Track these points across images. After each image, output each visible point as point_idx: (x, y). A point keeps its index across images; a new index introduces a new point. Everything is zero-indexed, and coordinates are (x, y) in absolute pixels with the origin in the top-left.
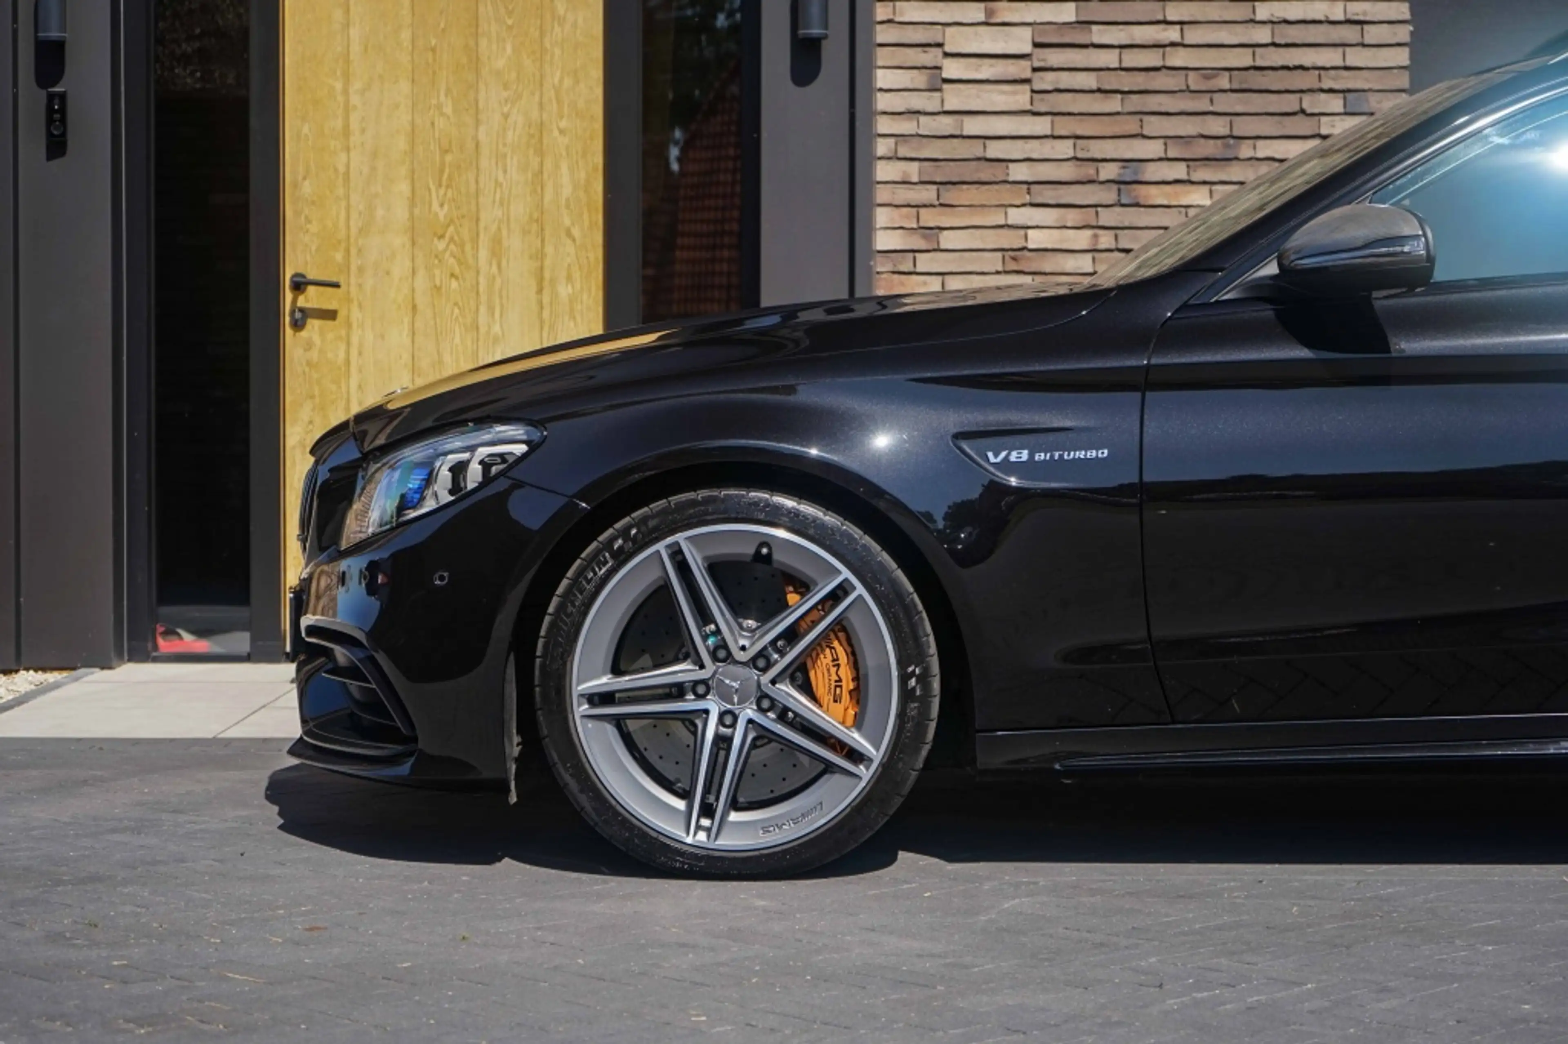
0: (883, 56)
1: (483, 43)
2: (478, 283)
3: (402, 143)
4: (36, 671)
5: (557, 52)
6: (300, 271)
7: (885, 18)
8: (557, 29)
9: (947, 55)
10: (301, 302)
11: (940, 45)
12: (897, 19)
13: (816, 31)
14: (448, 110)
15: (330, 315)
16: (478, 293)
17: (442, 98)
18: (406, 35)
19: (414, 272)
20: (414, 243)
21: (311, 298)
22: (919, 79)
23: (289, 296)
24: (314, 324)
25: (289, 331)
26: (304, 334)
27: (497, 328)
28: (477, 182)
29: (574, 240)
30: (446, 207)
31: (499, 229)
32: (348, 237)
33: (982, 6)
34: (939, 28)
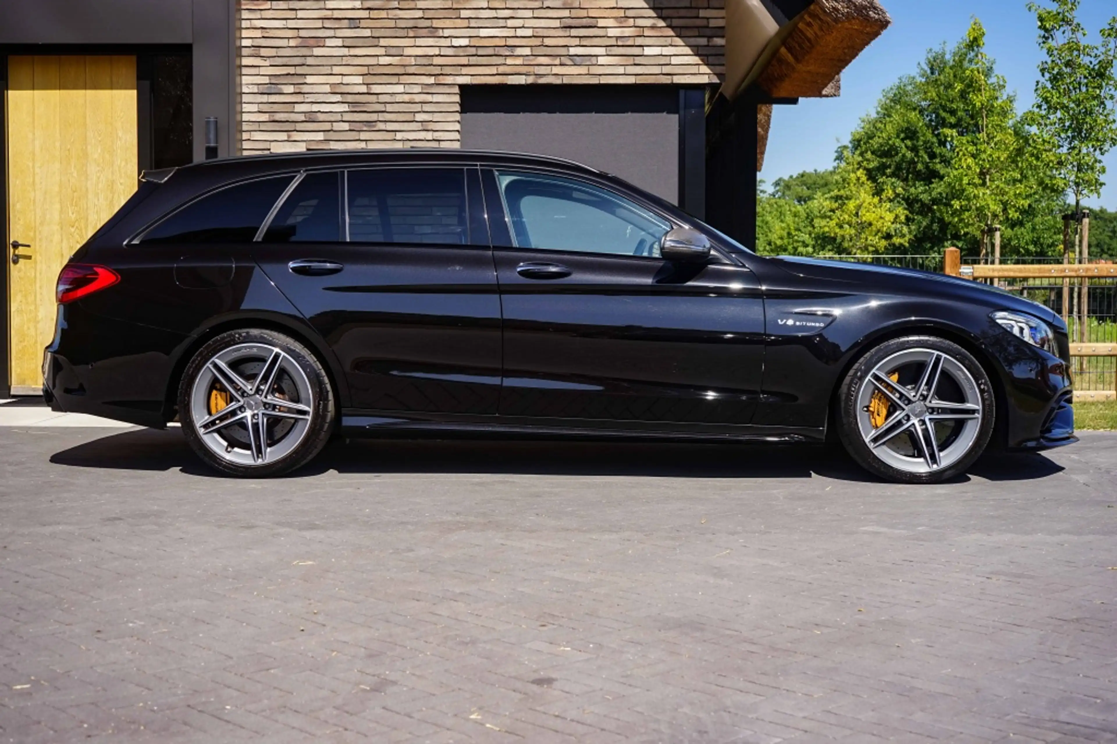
1: (89, 147)
3: (56, 189)
5: (119, 151)
6: (15, 240)
7: (247, 138)
8: (119, 142)
9: (271, 153)
10: (17, 252)
11: (269, 150)
12: (252, 139)
13: (212, 145)
14: (75, 175)
15: (29, 257)
17: (73, 170)
18: (58, 144)
19: (62, 240)
20: (62, 229)
21: (21, 251)
23: (12, 250)
24: (21, 261)
25: (12, 264)
26: (18, 265)
28: (87, 204)
30: (74, 215)
32: (35, 227)
33: (286, 133)
34: (268, 142)
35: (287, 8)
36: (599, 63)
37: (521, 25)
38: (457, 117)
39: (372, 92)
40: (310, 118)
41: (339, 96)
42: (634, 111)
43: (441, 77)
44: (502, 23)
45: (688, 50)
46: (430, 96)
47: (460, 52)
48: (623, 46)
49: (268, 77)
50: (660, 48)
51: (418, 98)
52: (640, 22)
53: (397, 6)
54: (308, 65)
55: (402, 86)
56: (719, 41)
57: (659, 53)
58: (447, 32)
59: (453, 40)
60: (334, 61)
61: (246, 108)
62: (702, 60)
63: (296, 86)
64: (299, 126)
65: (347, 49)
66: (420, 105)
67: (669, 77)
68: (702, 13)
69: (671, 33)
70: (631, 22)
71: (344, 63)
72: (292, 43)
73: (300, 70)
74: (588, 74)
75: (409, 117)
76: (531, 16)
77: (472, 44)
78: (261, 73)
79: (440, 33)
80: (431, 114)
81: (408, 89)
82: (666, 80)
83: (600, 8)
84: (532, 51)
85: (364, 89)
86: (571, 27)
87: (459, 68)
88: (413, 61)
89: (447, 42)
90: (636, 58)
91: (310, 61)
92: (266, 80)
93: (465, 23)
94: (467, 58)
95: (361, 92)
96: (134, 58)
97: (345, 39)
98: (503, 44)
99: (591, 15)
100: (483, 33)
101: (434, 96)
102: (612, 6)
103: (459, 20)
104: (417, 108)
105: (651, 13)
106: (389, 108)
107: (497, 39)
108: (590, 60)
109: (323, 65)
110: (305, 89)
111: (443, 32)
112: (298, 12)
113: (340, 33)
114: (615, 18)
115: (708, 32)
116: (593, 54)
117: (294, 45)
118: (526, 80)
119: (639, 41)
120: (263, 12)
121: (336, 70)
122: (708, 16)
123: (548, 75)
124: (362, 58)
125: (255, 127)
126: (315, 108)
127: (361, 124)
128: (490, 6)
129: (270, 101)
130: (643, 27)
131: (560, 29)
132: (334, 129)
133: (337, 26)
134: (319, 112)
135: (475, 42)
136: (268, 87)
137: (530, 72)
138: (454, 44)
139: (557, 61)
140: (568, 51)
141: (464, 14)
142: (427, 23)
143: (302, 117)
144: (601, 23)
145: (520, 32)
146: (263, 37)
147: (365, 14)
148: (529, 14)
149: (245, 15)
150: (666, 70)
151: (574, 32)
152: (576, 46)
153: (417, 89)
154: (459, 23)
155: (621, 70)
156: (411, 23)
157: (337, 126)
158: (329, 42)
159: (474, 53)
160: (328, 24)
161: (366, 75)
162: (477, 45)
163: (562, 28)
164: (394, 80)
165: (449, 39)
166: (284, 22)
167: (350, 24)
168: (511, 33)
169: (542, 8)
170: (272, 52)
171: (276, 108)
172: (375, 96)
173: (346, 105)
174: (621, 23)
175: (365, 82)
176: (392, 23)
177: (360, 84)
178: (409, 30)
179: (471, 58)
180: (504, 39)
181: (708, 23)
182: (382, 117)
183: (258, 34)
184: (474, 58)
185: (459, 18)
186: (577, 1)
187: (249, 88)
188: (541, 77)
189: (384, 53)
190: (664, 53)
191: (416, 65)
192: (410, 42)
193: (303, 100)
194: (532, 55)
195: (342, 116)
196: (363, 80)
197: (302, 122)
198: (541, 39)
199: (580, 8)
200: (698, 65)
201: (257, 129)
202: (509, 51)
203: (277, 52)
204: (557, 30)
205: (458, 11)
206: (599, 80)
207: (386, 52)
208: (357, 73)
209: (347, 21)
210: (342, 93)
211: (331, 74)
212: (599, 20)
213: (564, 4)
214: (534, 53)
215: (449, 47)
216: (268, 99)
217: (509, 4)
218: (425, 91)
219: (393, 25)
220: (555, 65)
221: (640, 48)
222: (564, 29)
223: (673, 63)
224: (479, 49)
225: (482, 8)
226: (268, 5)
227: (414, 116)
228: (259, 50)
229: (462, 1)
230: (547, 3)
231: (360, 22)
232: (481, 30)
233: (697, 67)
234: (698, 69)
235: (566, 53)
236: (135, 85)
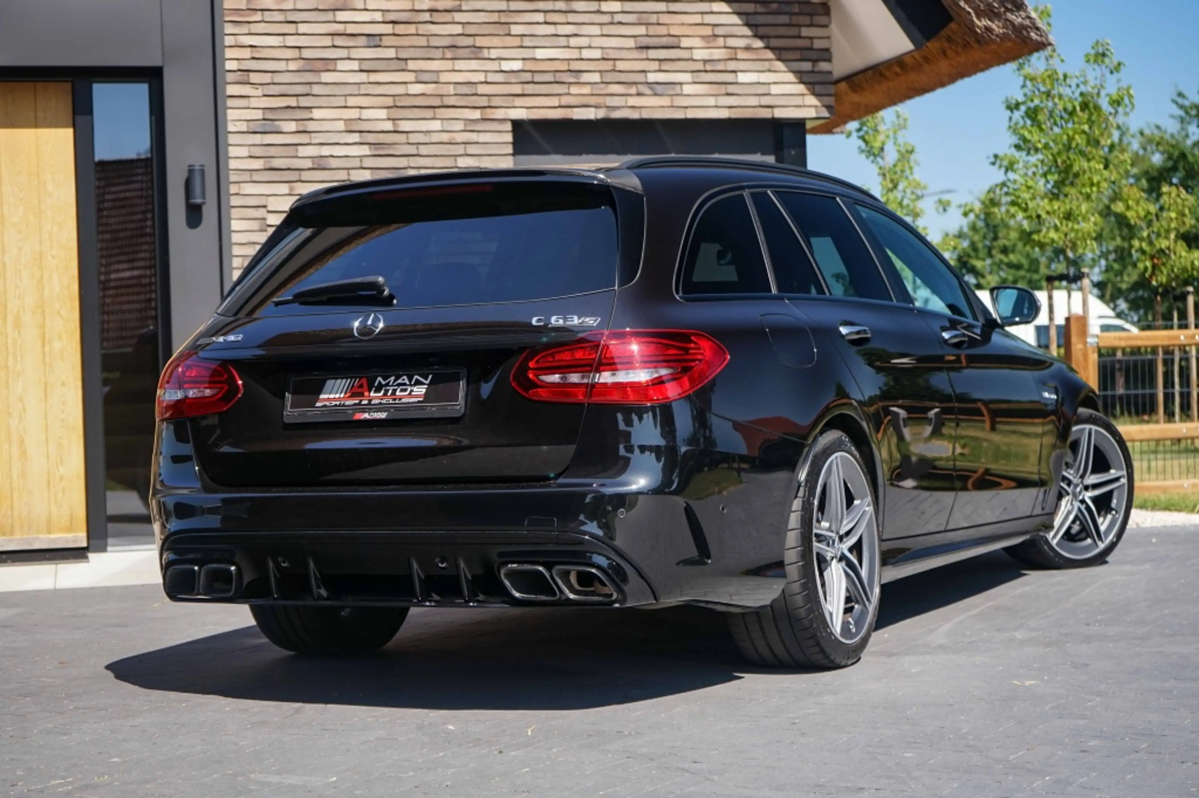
0: (234, 213)
1: (6, 208)
2: (7, 342)
5: (49, 212)
7: (235, 192)
8: (48, 200)
9: (269, 212)
11: (265, 207)
12: (242, 192)
13: (198, 201)
16: (7, 348)
22: (255, 225)
27: (19, 367)
29: (62, 317)
31: (18, 312)
33: (287, 185)
34: (264, 197)
35: (283, 20)
36: (685, 93)
37: (587, 45)
38: (510, 161)
39: (400, 129)
40: (319, 165)
41: (357, 135)
42: (721, 152)
43: (489, 110)
44: (563, 41)
45: (791, 77)
46: (476, 134)
47: (513, 78)
48: (712, 71)
49: (261, 111)
50: (756, 74)
51: (460, 137)
52: (731, 42)
53: (429, 19)
54: (314, 95)
55: (439, 122)
56: (824, 66)
57: (756, 81)
58: (494, 54)
59: (503, 63)
60: (349, 90)
61: (233, 151)
62: (808, 89)
63: (299, 123)
64: (306, 176)
65: (365, 74)
66: (463, 146)
67: (769, 110)
68: (805, 32)
69: (770, 55)
70: (721, 41)
71: (362, 92)
72: (293, 66)
73: (304, 102)
75: (448, 162)
76: (599, 33)
77: (527, 68)
78: (252, 106)
79: (485, 53)
80: (477, 158)
81: (449, 126)
82: (766, 114)
83: (683, 24)
84: (601, 78)
85: (388, 126)
86: (648, 48)
87: (511, 98)
88: (451, 89)
89: (494, 65)
90: (729, 86)
91: (316, 90)
92: (259, 115)
93: (517, 41)
94: (520, 86)
95: (385, 129)
96: (68, 86)
97: (362, 61)
98: (566, 68)
99: (672, 32)
100: (540, 54)
101: (481, 134)
102: (697, 22)
103: (509, 38)
104: (460, 149)
105: (747, 31)
106: (423, 150)
107: (558, 62)
108: (674, 89)
109: (335, 96)
110: (312, 126)
112: (300, 25)
113: (355, 54)
114: (702, 37)
115: (814, 55)
116: (676, 81)
117: (295, 68)
118: (596, 114)
119: (732, 65)
120: (252, 25)
121: (351, 101)
122: (811, 35)
123: (623, 107)
124: (387, 86)
125: (247, 177)
127: (387, 171)
128: (548, 20)
129: (265, 142)
130: (735, 48)
131: (635, 50)
132: (352, 178)
133: (351, 44)
134: (332, 156)
135: (529, 66)
136: (262, 125)
137: (600, 104)
138: (504, 68)
139: (633, 90)
140: (646, 77)
141: (516, 30)
142: (469, 41)
143: (309, 164)
144: (685, 42)
145: (586, 54)
146: (253, 58)
147: (388, 29)
148: (595, 30)
149: (229, 29)
150: (765, 101)
151: (653, 54)
152: (656, 71)
153: (460, 126)
154: (509, 41)
155: (711, 101)
156: (446, 42)
157: (355, 175)
158: (341, 65)
159: (530, 79)
160: (339, 41)
161: (391, 107)
162: (533, 69)
164: (429, 113)
165: (497, 62)
166: (281, 38)
167: (368, 41)
168: (575, 54)
169: (612, 23)
170: (266, 78)
171: (272, 151)
172: (404, 135)
173: (366, 147)
174: (709, 42)
175: (392, 117)
176: (423, 41)
177: (383, 120)
178: (446, 50)
179: (526, 86)
180: (566, 62)
181: (812, 43)
182: (413, 162)
183: (246, 53)
184: (531, 86)
185: (509, 35)
186: (655, 16)
187: (235, 125)
188: (615, 110)
189: (414, 80)
190: (761, 81)
191: (456, 95)
192: (447, 65)
193: (308, 142)
194: (602, 83)
195: (361, 161)
196: (388, 114)
197: (309, 169)
198: (612, 62)
199: (659, 24)
200: (803, 95)
201: (248, 179)
202: (573, 77)
203: (272, 78)
204: (631, 51)
205: (506, 26)
206: (685, 113)
207: (416, 77)
208: (380, 105)
209: (364, 38)
210: (361, 132)
211: (346, 107)
212: (682, 39)
213: (639, 19)
214: (605, 80)
215: (497, 72)
216: (262, 140)
217: (572, 18)
218: (468, 128)
219: (425, 44)
220: (631, 95)
221: (733, 75)
222: (640, 50)
223: (773, 92)
224: (535, 74)
225: (538, 23)
226: (258, 17)
227: (456, 160)
228: (248, 76)
229: (512, 14)
230: (618, 18)
231: (381, 40)
232: (537, 50)
233: (801, 97)
234: (803, 100)
235: (643, 80)
236: (71, 122)
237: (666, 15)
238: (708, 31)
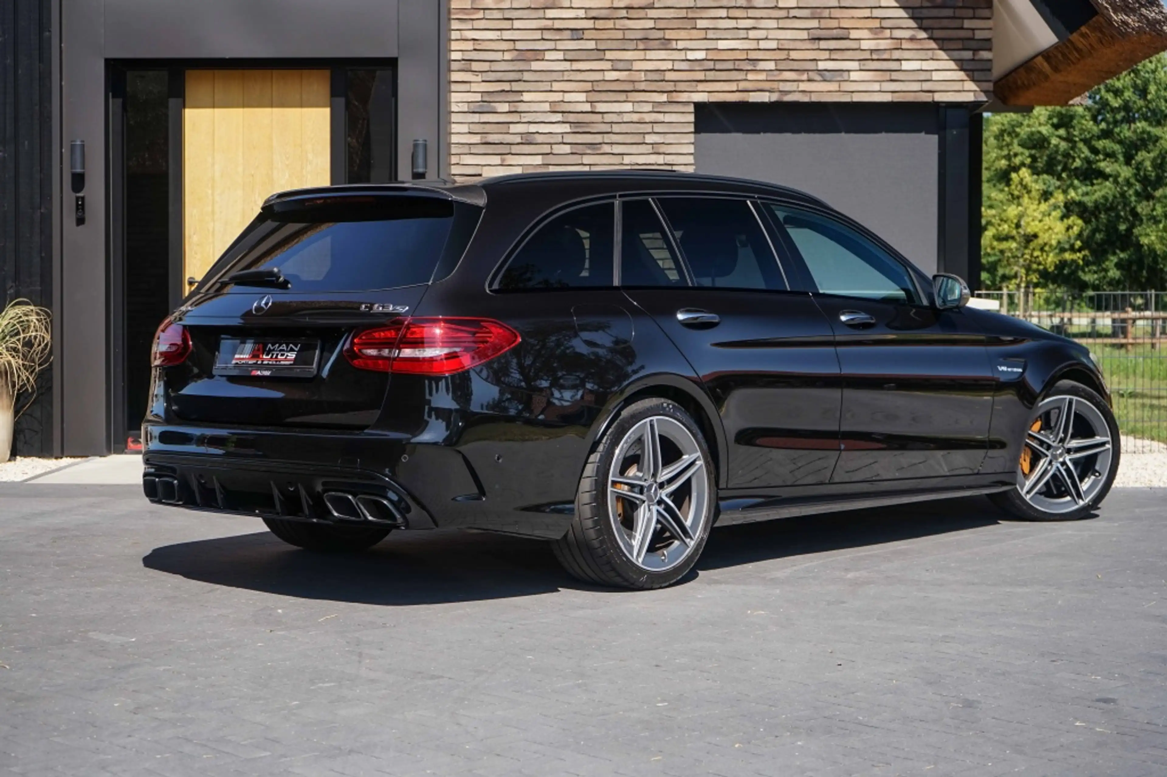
1: (275, 172)
4: (71, 457)
5: (309, 176)
6: (192, 276)
7: (455, 162)
8: (309, 166)
11: (480, 175)
12: (462, 163)
13: (421, 170)
18: (240, 169)
23: (187, 287)
33: (499, 157)
34: (480, 167)
35: (502, 17)
36: (851, 79)
37: (764, 37)
38: (691, 138)
39: (597, 110)
40: (527, 140)
41: (560, 115)
42: (887, 131)
43: (674, 94)
44: (742, 34)
45: (952, 65)
46: (662, 114)
47: (697, 66)
48: (878, 60)
49: (480, 95)
50: (920, 62)
51: (648, 118)
52: (897, 33)
53: (626, 15)
54: (524, 81)
55: (631, 104)
56: (985, 55)
57: (919, 68)
58: (681, 45)
59: (689, 52)
60: (555, 76)
61: (455, 128)
62: (968, 75)
63: (511, 104)
64: (515, 149)
65: (569, 63)
66: (651, 125)
67: (930, 94)
68: (967, 24)
69: (933, 45)
70: (887, 33)
71: (565, 79)
72: (508, 56)
73: (516, 87)
74: (839, 91)
75: (637, 139)
76: (776, 26)
77: (709, 57)
78: (472, 90)
79: (674, 45)
80: (662, 135)
81: (638, 108)
82: (926, 98)
83: (853, 18)
84: (776, 66)
85: (587, 107)
86: (820, 39)
87: (694, 84)
88: (642, 76)
89: (681, 55)
90: (893, 73)
91: (527, 76)
92: (478, 97)
93: (702, 34)
94: (703, 73)
95: (584, 110)
97: (567, 52)
98: (745, 57)
99: (842, 25)
100: (722, 45)
101: (666, 115)
102: (866, 16)
103: (695, 31)
104: (648, 128)
105: (912, 23)
106: (616, 128)
107: (737, 52)
108: (841, 75)
109: (542, 81)
110: (522, 107)
111: (677, 44)
112: (515, 21)
114: (870, 29)
115: (973, 45)
116: (845, 69)
117: (509, 58)
118: (769, 97)
119: (896, 55)
120: (475, 22)
121: (556, 86)
122: (973, 27)
123: (794, 91)
124: (587, 73)
125: (466, 149)
126: (533, 128)
127: (584, 146)
128: (730, 16)
129: (482, 121)
130: (901, 39)
131: (808, 41)
132: (555, 152)
133: (558, 38)
134: (537, 133)
135: (712, 55)
136: (481, 106)
137: (774, 89)
138: (689, 58)
139: (805, 77)
140: (817, 65)
141: (701, 24)
142: (659, 34)
143: (518, 139)
144: (854, 34)
145: (763, 45)
146: (475, 50)
147: (589, 24)
148: (773, 24)
149: (455, 25)
150: (926, 86)
151: (823, 44)
152: (826, 60)
153: (648, 107)
154: (695, 34)
155: (876, 87)
156: (639, 35)
157: (557, 149)
158: (548, 55)
159: (712, 67)
160: (547, 35)
161: (590, 91)
162: (715, 58)
163: (809, 39)
164: (622, 97)
165: (684, 52)
166: (499, 33)
167: (572, 34)
168: (753, 45)
169: (787, 18)
170: (485, 66)
171: (488, 128)
172: (600, 115)
173: (568, 125)
174: (876, 34)
175: (589, 100)
176: (619, 35)
177: (583, 102)
178: (639, 42)
179: (708, 73)
180: (745, 52)
181: (974, 34)
182: (607, 138)
183: (470, 46)
184: (712, 73)
185: (695, 28)
186: (828, 10)
187: (458, 106)
188: (786, 95)
189: (610, 68)
190: (923, 68)
191: (646, 81)
192: (640, 55)
193: (519, 120)
194: (777, 70)
195: (563, 137)
196: (587, 97)
197: (518, 144)
198: (786, 52)
199: (831, 18)
200: (963, 81)
201: (467, 151)
202: (751, 65)
203: (490, 67)
204: (804, 42)
205: (693, 21)
206: (852, 97)
207: (612, 66)
208: (580, 90)
209: (569, 32)
210: (563, 112)
211: (551, 91)
212: (851, 31)
213: (812, 13)
214: (779, 68)
215: (683, 60)
216: (480, 119)
217: (752, 13)
218: (655, 110)
219: (621, 37)
220: (802, 81)
221: (898, 63)
222: (813, 41)
223: (934, 79)
224: (717, 62)
225: (721, 18)
226: (480, 15)
227: (644, 137)
228: (470, 64)
229: (698, 10)
230: (793, 13)
231: (583, 33)
232: (719, 42)
233: (961, 83)
234: (963, 85)
235: (814, 68)
236: (328, 103)
237: (838, 10)
238: (876, 24)
